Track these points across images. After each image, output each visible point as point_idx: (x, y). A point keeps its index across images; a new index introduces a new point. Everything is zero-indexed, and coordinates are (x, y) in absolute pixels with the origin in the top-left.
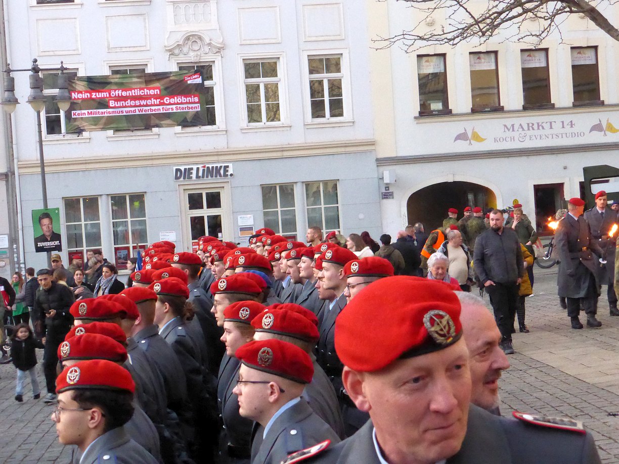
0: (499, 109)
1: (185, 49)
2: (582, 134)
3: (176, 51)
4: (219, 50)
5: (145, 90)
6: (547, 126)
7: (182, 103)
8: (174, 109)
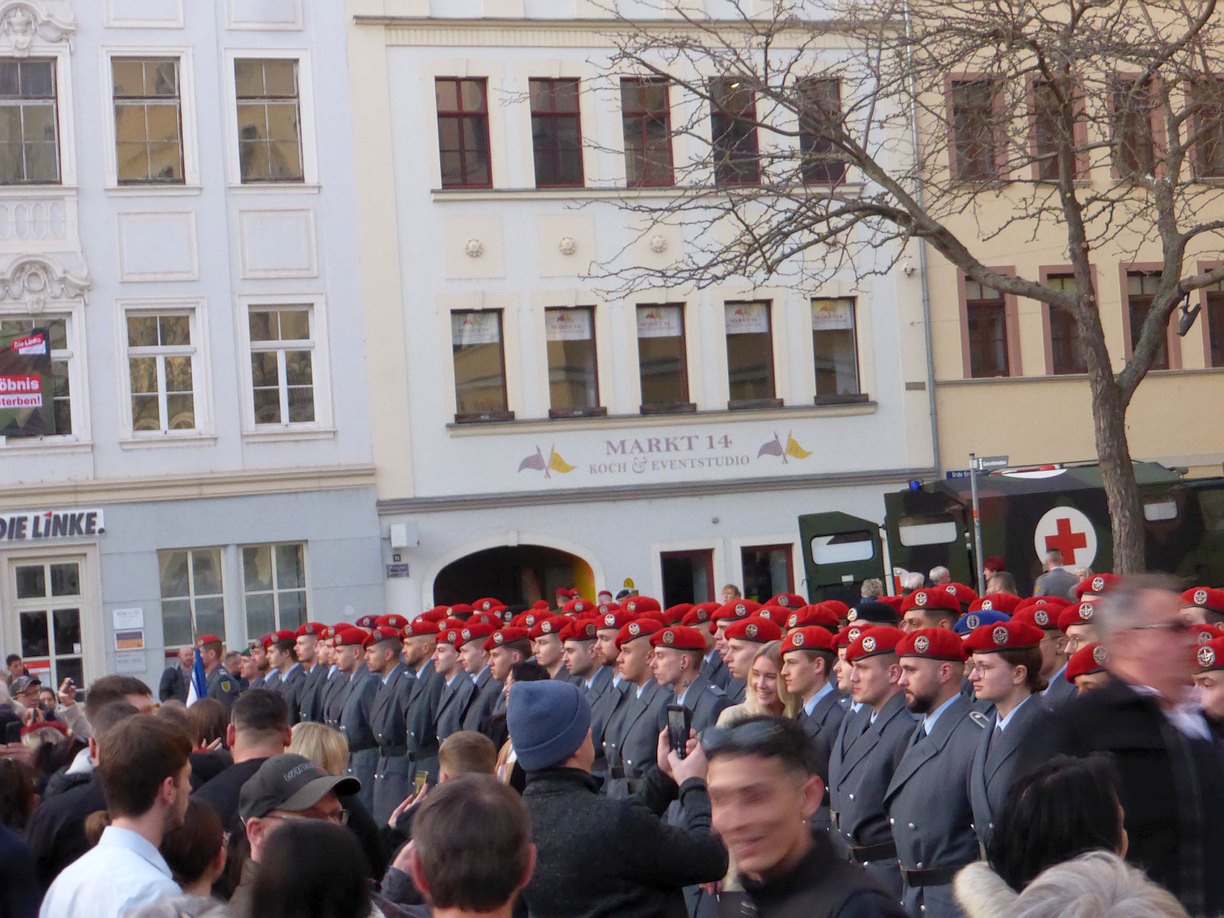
0: (598, 413)
1: (16, 289)
2: (745, 461)
4: (81, 291)
6: (683, 445)
7: (7, 392)
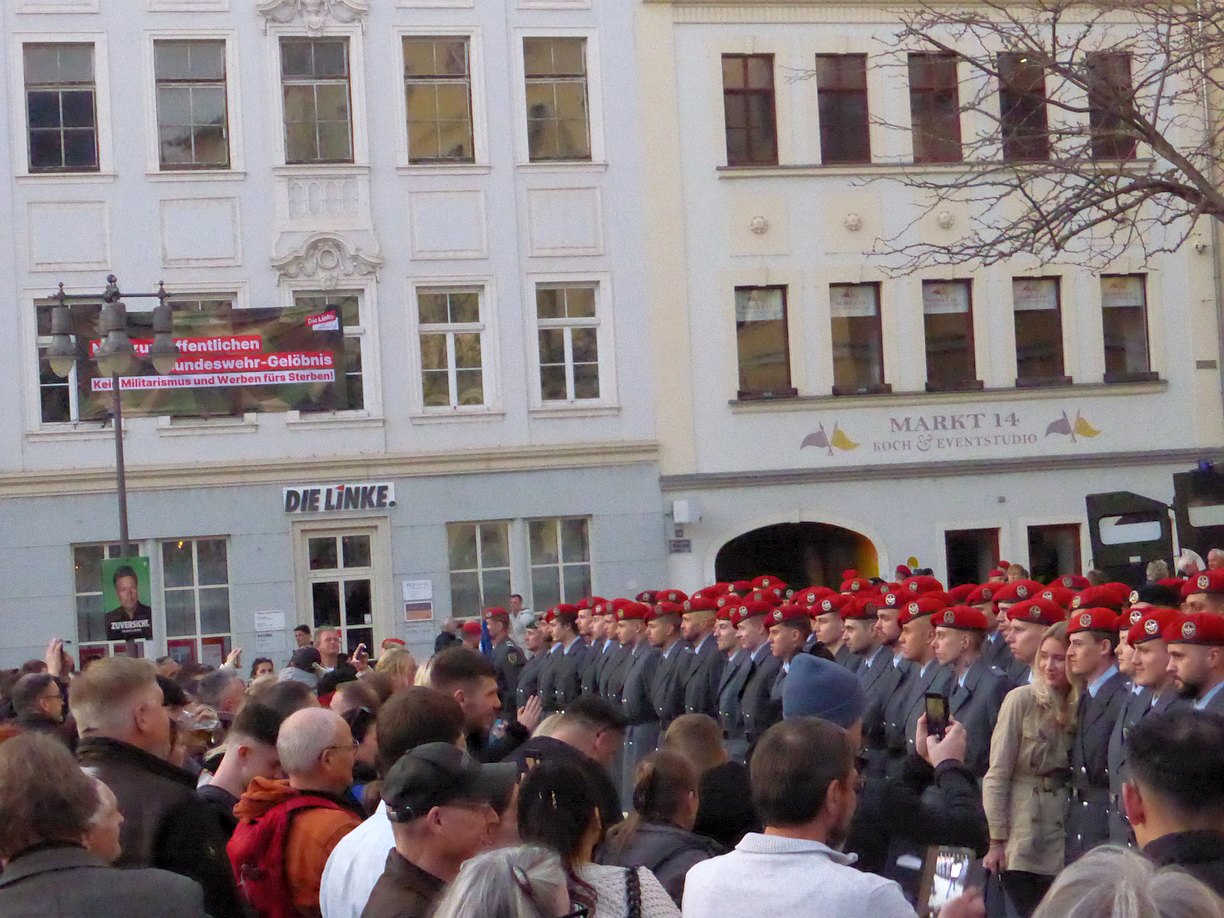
0: (882, 390)
1: (309, 266)
3: (293, 270)
4: (373, 269)
5: (233, 340)
6: (969, 423)
7: (301, 367)
8: (287, 378)
